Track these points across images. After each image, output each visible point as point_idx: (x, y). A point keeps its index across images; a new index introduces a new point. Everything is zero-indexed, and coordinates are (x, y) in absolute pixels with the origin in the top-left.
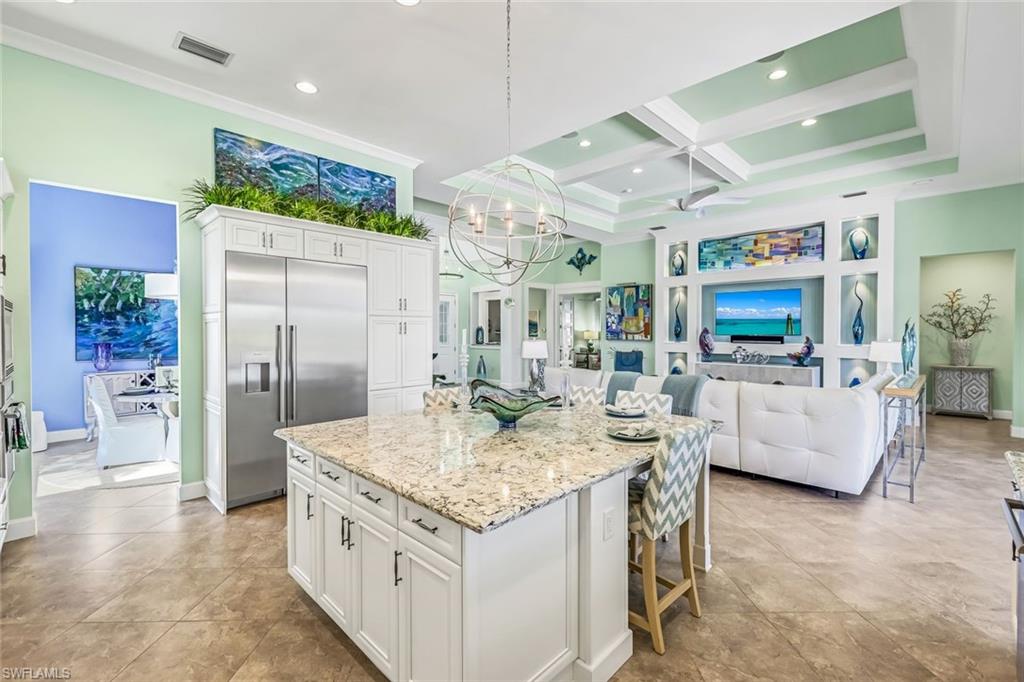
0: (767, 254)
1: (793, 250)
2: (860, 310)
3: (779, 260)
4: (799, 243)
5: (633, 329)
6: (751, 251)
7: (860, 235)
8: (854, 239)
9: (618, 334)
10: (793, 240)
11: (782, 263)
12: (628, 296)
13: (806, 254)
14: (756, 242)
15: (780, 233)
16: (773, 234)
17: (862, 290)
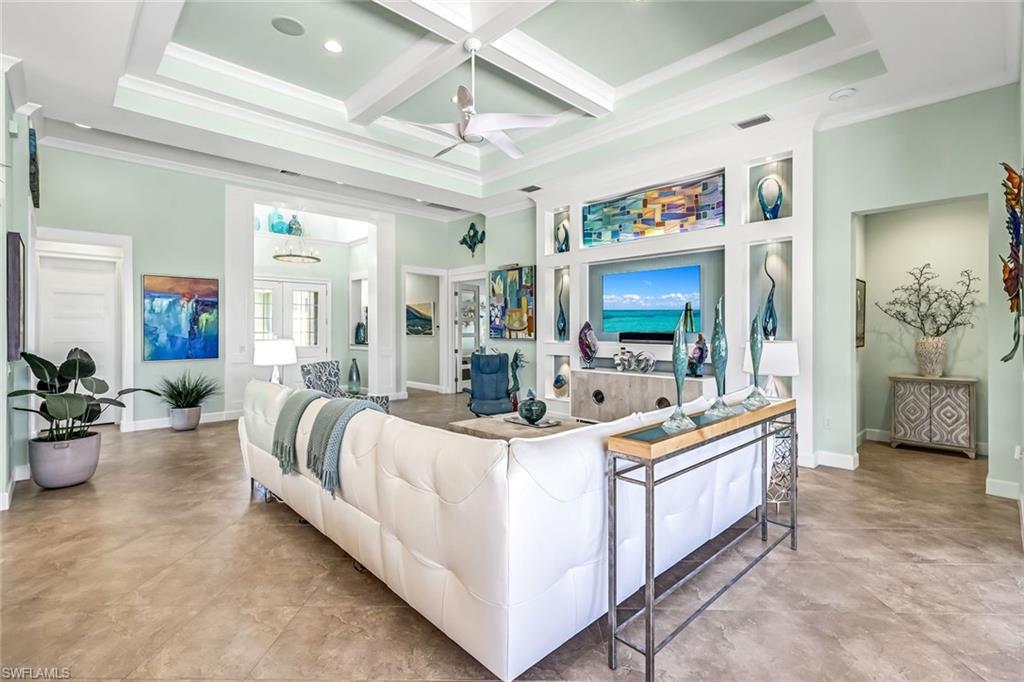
0: (658, 219)
1: (690, 211)
2: (772, 294)
3: (673, 225)
4: (696, 202)
5: (516, 325)
6: (640, 215)
7: (771, 186)
8: (764, 193)
9: (501, 330)
10: (689, 196)
11: (677, 230)
12: (511, 282)
13: (705, 217)
14: (645, 203)
15: (674, 189)
16: (665, 190)
17: (774, 264)
